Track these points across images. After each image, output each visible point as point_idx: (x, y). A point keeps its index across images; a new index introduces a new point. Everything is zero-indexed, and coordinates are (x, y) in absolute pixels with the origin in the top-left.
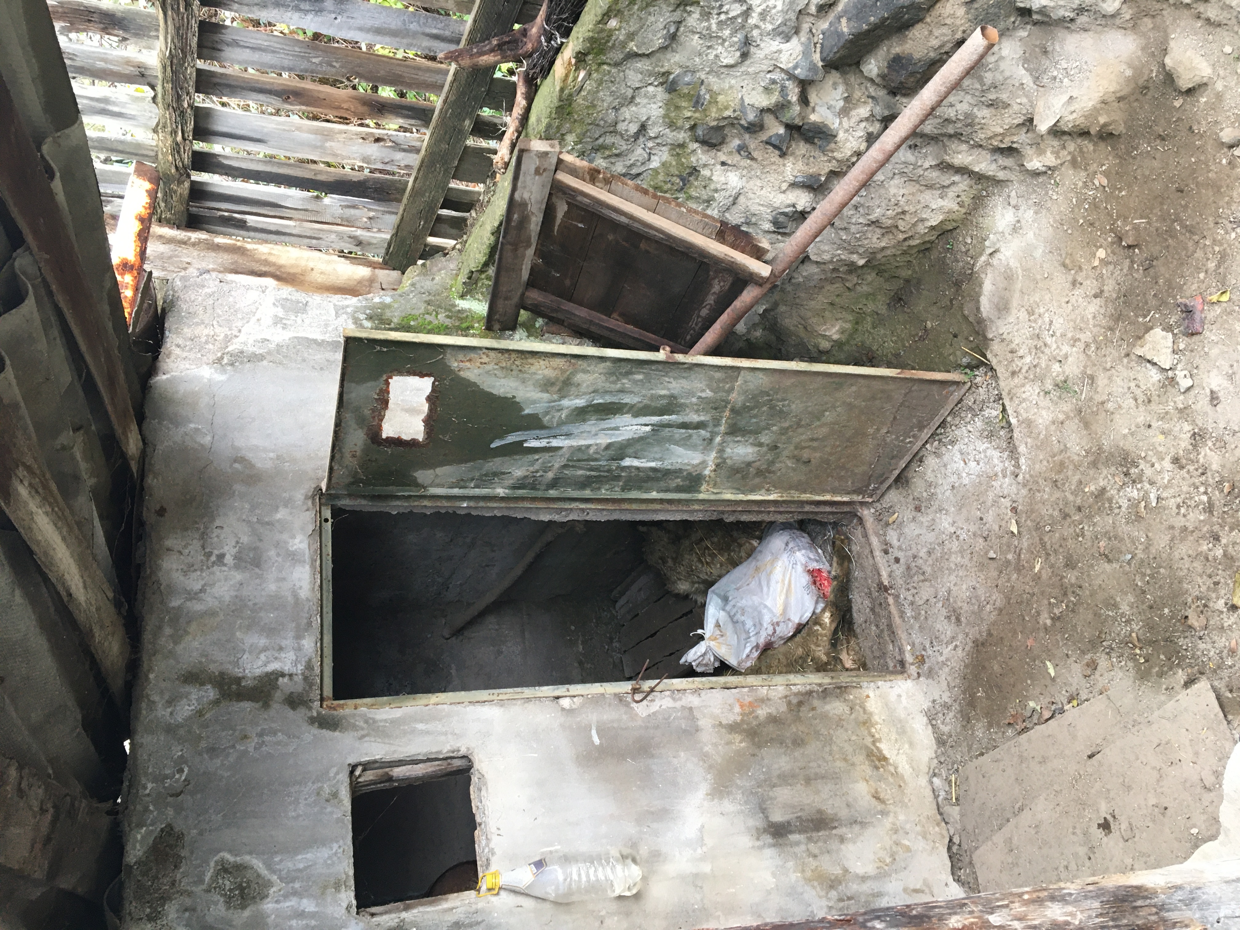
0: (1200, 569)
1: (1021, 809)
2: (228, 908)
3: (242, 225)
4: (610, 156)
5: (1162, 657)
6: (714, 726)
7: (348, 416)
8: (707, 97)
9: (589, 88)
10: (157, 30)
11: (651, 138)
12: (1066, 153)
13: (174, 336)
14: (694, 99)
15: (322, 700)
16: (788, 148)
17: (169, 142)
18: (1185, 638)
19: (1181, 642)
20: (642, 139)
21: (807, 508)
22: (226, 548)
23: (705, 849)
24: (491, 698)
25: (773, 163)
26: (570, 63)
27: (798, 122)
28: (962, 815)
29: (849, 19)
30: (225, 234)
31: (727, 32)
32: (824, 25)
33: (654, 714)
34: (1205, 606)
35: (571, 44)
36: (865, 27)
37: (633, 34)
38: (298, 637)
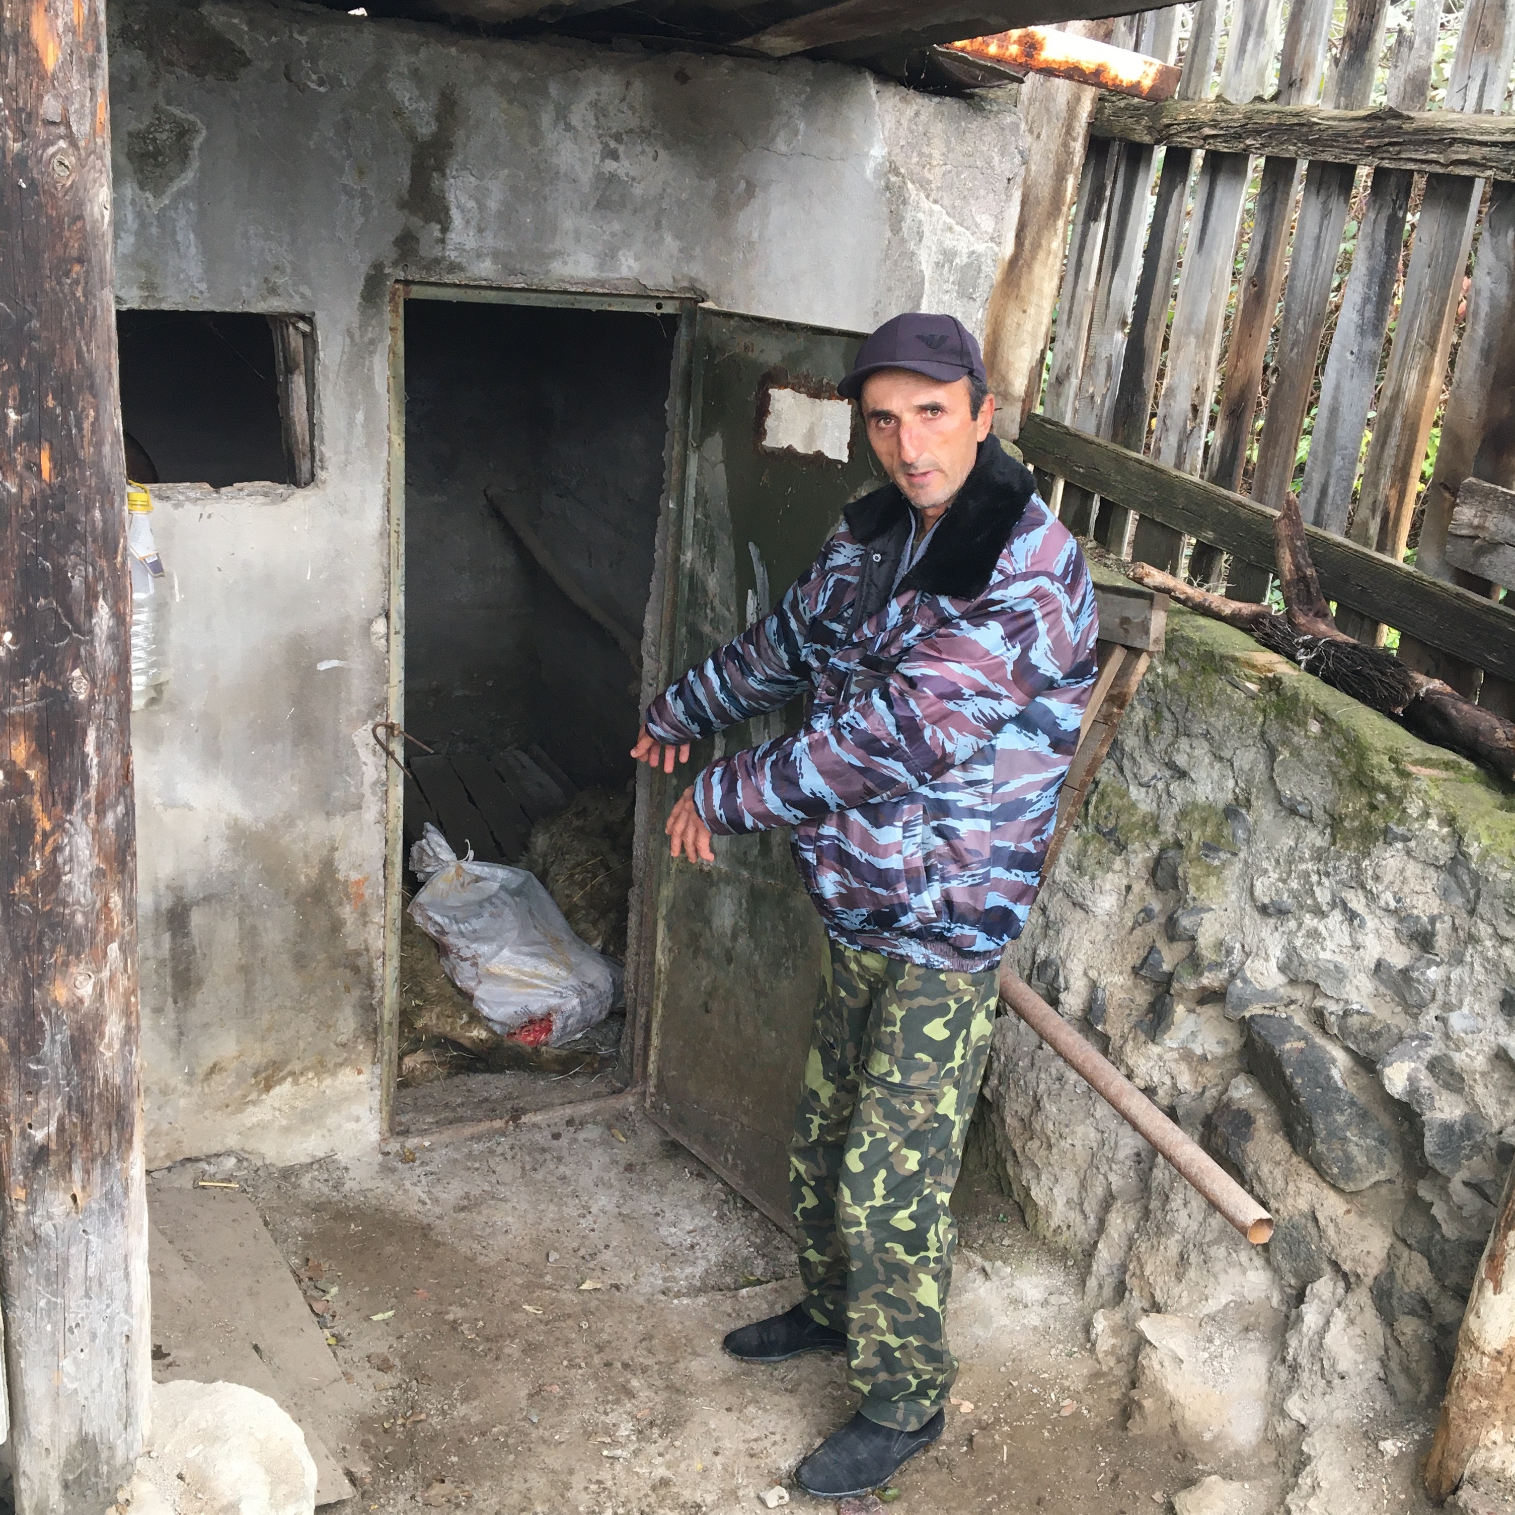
0: (509, 1501)
1: (186, 1258)
2: (130, 134)
3: (1091, 215)
4: (1146, 727)
5: (390, 1449)
6: (332, 839)
7: (800, 342)
8: (1216, 863)
9: (1236, 696)
10: (1346, 108)
11: (1168, 785)
12: (1112, 1364)
13: (932, 110)
14: (1214, 844)
15: (407, 283)
16: (1144, 978)
17: (1205, 118)
18: (415, 1480)
19: (410, 1473)
20: (1168, 773)
21: (642, 1012)
22: (626, 163)
23: (160, 808)
24: (394, 521)
25: (1124, 958)
26: (1270, 671)
27: (1176, 985)
28: (180, 1190)
29: (1302, 1051)
30: (1079, 188)
31: (1294, 885)
32: (1299, 1019)
33: (356, 753)
34: (458, 1506)
35: (1296, 673)
36: (1289, 1071)
37: (1299, 755)
38: (496, 255)
